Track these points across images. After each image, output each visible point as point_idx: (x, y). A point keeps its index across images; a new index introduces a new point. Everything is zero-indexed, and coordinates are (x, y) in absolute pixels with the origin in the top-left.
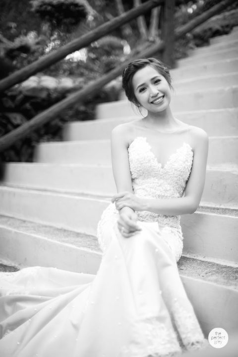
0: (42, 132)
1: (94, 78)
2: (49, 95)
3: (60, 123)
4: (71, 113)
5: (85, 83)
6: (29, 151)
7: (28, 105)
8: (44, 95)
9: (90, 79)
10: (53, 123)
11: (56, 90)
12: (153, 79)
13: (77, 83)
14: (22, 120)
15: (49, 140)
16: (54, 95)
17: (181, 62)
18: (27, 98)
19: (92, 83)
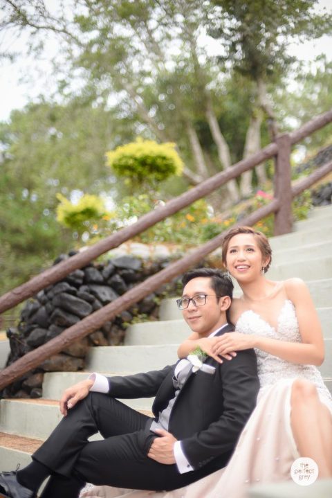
0: (136, 310)
1: (195, 246)
2: (142, 266)
3: (156, 300)
4: (169, 287)
5: (185, 251)
6: (120, 333)
7: (117, 278)
8: (136, 266)
9: (189, 246)
10: (148, 299)
11: (150, 260)
12: (248, 246)
13: (174, 252)
14: (111, 295)
15: (143, 320)
16: (148, 266)
17: (300, 224)
18: (116, 270)
19: (193, 251)
